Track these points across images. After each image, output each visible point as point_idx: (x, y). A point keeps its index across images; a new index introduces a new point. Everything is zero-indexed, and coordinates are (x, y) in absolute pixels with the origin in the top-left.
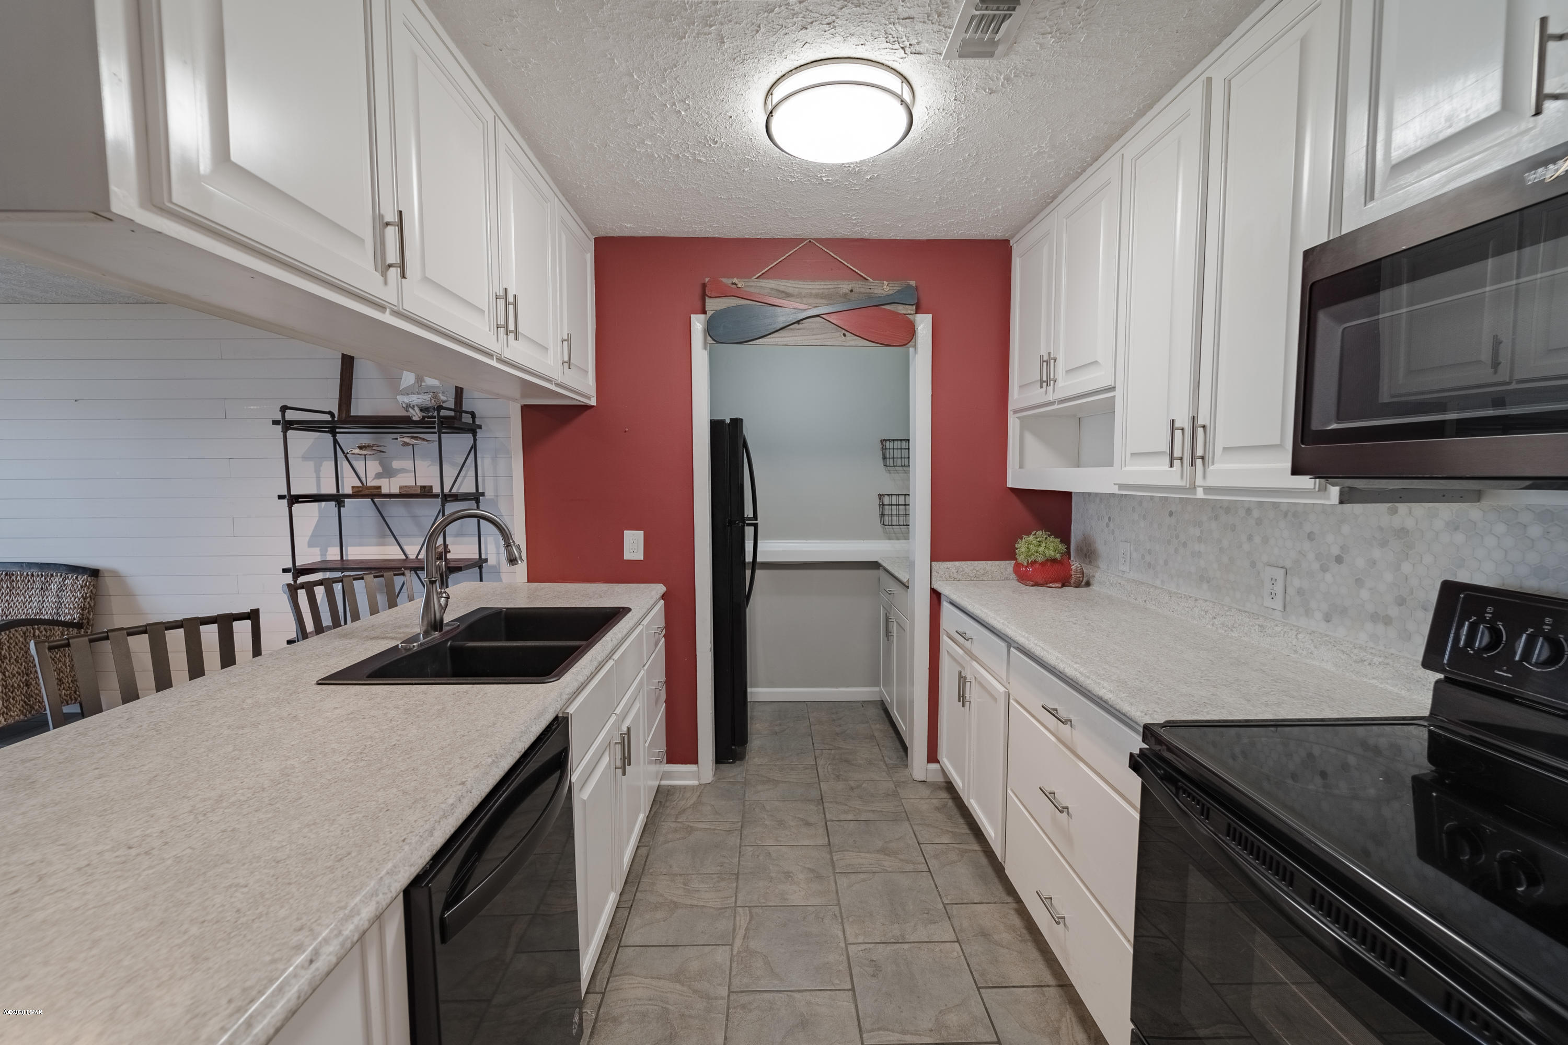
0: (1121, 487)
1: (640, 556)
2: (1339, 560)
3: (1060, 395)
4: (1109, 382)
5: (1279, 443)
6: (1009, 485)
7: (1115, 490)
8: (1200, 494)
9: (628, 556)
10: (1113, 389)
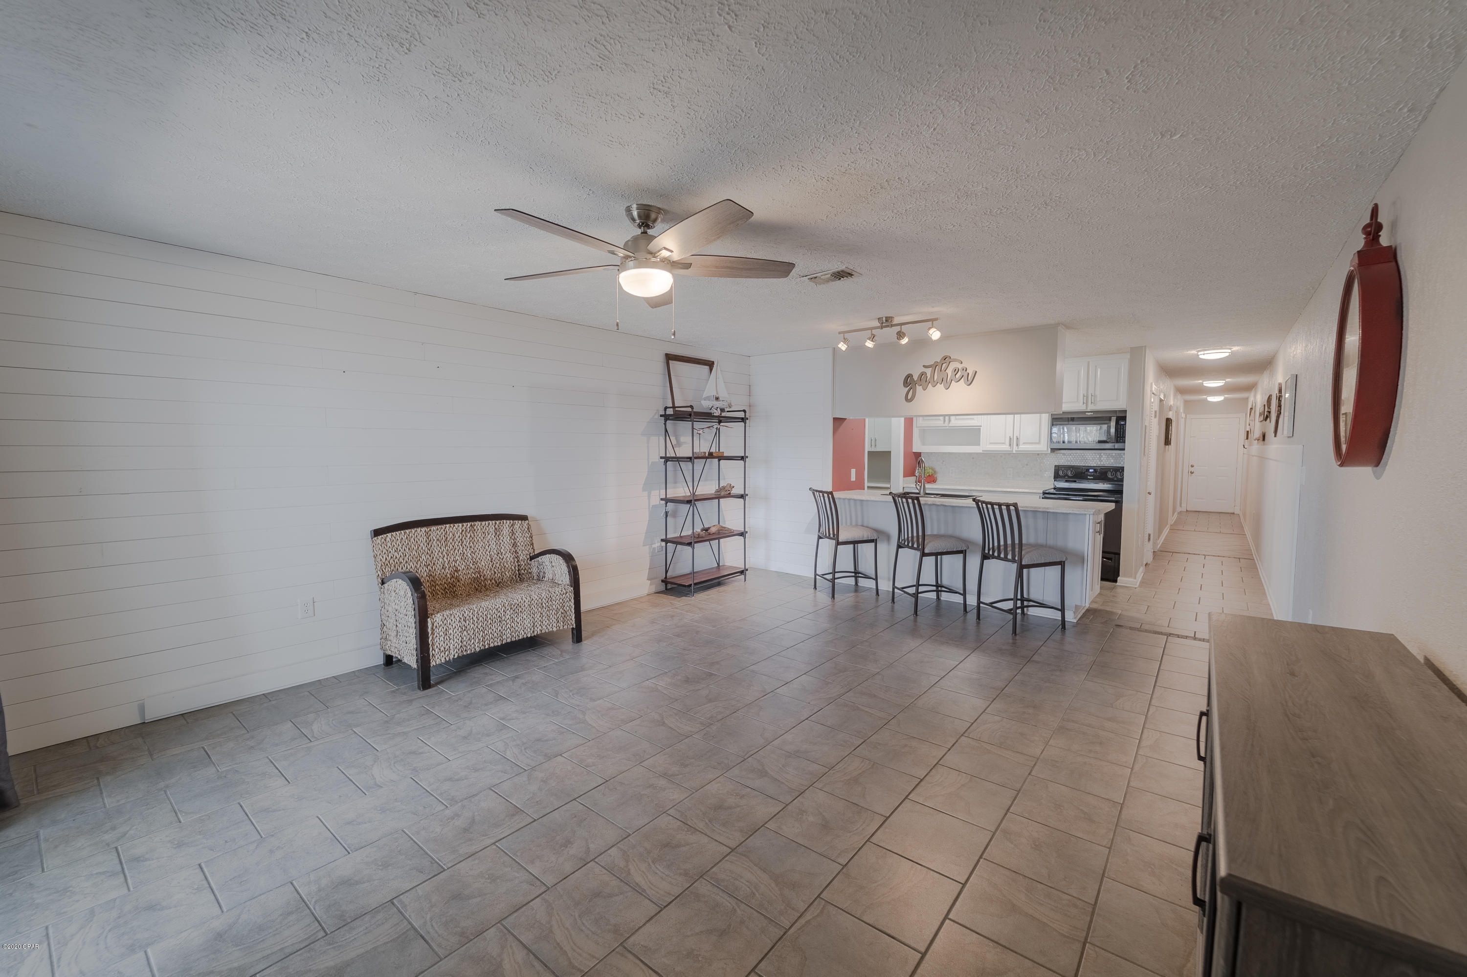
0: (983, 451)
1: (855, 480)
2: (1027, 465)
3: (950, 425)
4: (980, 425)
5: (1038, 442)
6: (913, 451)
7: (981, 452)
8: (1014, 452)
9: (852, 480)
10: (981, 426)
